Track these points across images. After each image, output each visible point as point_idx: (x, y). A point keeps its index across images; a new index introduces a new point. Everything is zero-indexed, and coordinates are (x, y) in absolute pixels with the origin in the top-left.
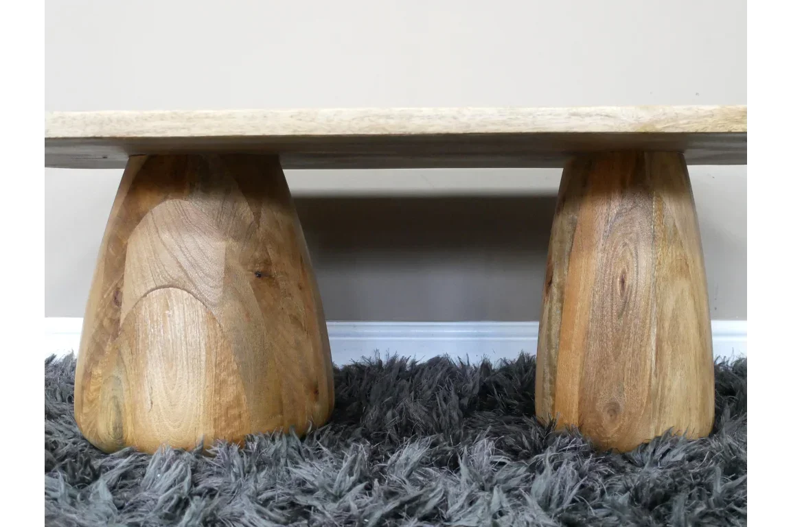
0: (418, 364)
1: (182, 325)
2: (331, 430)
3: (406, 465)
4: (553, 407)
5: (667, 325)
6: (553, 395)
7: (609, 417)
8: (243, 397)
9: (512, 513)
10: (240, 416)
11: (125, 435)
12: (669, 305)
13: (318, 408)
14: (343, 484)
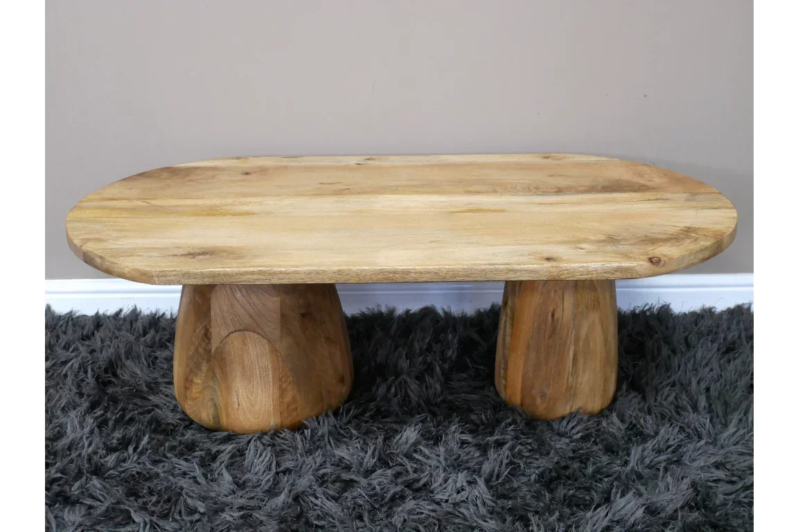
0: (412, 311)
1: (255, 355)
2: (355, 408)
3: (407, 442)
4: (505, 387)
5: (581, 344)
6: (506, 379)
7: (540, 400)
8: (298, 397)
9: (468, 489)
10: (296, 409)
11: (221, 423)
12: (584, 331)
13: (344, 390)
14: (369, 464)
